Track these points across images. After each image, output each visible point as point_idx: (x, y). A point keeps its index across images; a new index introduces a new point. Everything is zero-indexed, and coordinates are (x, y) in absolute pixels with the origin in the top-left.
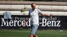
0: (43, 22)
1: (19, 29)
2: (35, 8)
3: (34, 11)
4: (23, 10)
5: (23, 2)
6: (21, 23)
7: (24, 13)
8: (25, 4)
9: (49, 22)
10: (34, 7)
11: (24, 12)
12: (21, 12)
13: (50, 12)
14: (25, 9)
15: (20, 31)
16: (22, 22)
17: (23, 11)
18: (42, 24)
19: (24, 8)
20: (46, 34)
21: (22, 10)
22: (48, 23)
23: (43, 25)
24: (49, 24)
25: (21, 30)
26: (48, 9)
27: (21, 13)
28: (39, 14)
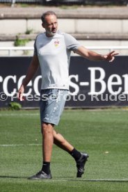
0: (93, 80)
1: (10, 105)
2: (53, 29)
3: (53, 40)
4: (20, 39)
5: (22, 11)
6: (15, 86)
7: (24, 50)
8: (27, 18)
9: (115, 80)
10: (51, 26)
11: (24, 45)
12: (16, 45)
13: (118, 42)
14: (28, 36)
15: (13, 114)
16: (17, 80)
17: (22, 43)
18: (88, 88)
19: (25, 31)
20: (106, 124)
21: (17, 37)
22: (110, 83)
23: (93, 92)
24: (115, 88)
25: (16, 108)
26: (109, 33)
27: (15, 50)
28: (69, 51)
